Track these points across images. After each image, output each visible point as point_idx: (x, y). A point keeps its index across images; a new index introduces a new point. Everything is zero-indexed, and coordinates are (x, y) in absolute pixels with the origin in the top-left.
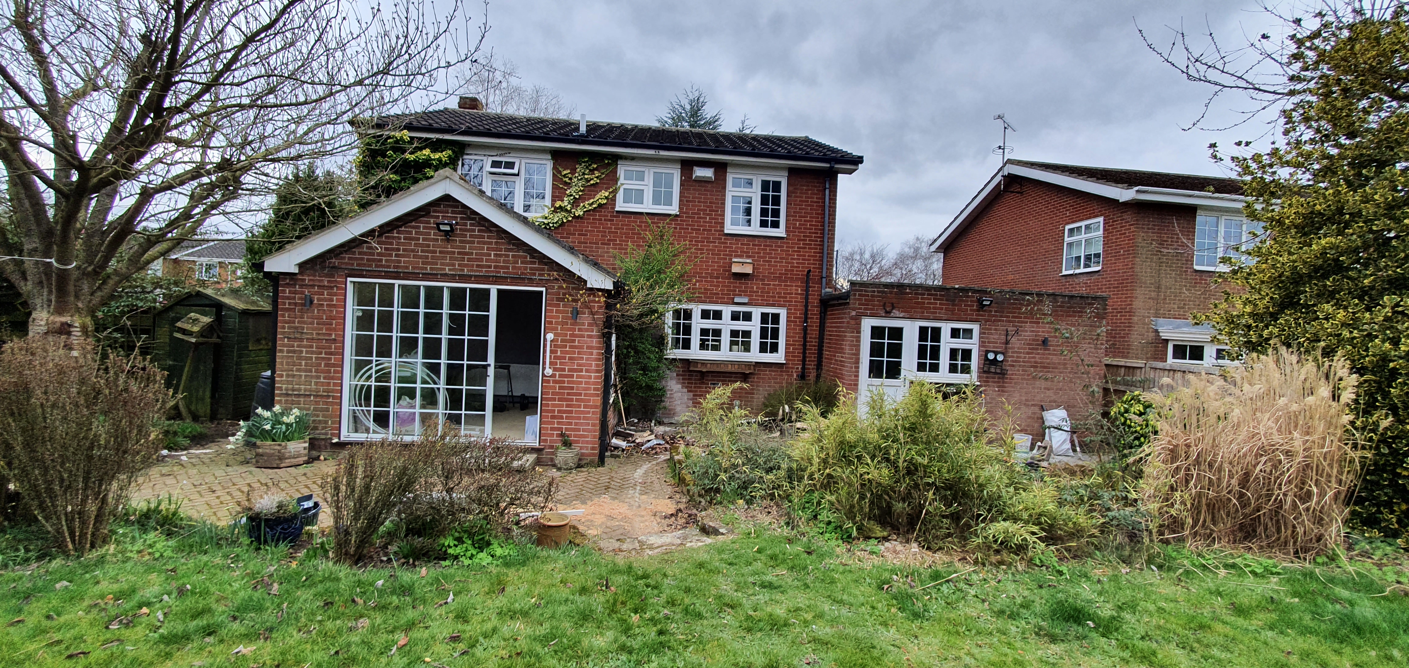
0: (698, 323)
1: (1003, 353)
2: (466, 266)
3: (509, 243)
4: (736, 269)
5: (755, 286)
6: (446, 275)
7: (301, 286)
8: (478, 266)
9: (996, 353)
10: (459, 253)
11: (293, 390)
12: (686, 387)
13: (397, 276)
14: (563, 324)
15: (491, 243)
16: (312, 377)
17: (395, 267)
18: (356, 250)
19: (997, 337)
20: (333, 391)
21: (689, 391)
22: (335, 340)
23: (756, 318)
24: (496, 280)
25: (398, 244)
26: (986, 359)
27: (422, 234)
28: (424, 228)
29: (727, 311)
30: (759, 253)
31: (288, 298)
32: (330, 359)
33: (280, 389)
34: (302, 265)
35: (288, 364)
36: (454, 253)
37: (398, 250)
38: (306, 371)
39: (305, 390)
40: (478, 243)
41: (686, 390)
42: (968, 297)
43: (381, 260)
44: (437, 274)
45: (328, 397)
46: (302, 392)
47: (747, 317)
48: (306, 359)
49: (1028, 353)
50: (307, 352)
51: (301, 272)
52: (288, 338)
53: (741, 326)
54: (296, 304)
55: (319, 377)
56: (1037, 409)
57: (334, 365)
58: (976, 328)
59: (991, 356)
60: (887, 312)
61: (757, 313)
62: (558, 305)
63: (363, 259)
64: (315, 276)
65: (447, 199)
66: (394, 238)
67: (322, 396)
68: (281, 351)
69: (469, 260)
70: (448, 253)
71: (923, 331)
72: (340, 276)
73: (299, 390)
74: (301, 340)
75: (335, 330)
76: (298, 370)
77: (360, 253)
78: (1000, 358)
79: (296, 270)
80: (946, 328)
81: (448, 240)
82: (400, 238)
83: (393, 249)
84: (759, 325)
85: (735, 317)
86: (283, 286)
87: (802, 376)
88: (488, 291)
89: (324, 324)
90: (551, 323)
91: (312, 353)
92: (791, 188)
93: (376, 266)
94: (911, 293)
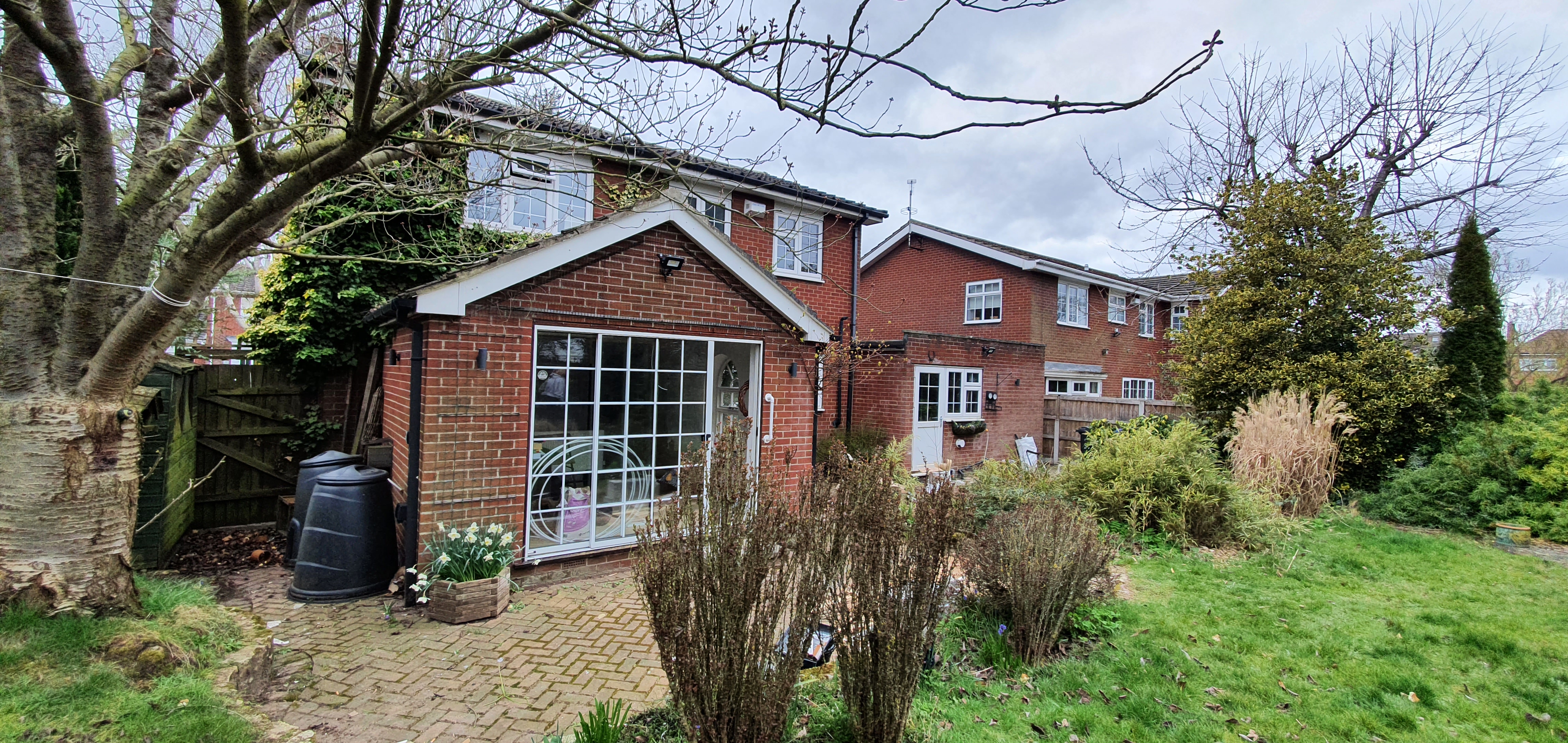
1: (995, 393)
2: (684, 312)
3: (729, 286)
6: (662, 323)
7: (466, 337)
8: (696, 313)
9: (991, 393)
10: (676, 296)
11: (453, 497)
13: (601, 323)
14: (781, 382)
15: (709, 286)
16: (482, 473)
17: (599, 312)
18: (550, 286)
19: (992, 380)
20: (514, 491)
22: (518, 415)
24: (713, 331)
25: (604, 280)
26: (987, 398)
27: (633, 268)
28: (636, 261)
31: (444, 355)
32: (511, 444)
33: (431, 497)
34: (469, 307)
35: (444, 457)
36: (670, 296)
37: (604, 288)
38: (472, 465)
39: (472, 495)
40: (697, 284)
42: (976, 346)
43: (582, 302)
44: (650, 323)
45: (507, 500)
46: (467, 499)
48: (473, 446)
49: (1008, 392)
50: (474, 437)
51: (470, 316)
52: (445, 417)
54: (457, 364)
55: (493, 473)
56: (1012, 438)
57: (517, 453)
58: (980, 372)
59: (990, 396)
60: (931, 360)
62: (775, 361)
63: (557, 299)
64: (488, 321)
65: (670, 227)
66: (599, 272)
67: (498, 501)
68: (433, 438)
69: (688, 305)
70: (664, 295)
71: (951, 374)
72: (524, 323)
73: (463, 495)
74: (466, 419)
75: (518, 400)
76: (461, 465)
77: (554, 290)
78: (994, 397)
79: (462, 313)
80: (964, 372)
81: (665, 279)
82: (606, 273)
83: (597, 287)
86: (435, 335)
87: (837, 423)
88: (706, 343)
89: (502, 393)
90: (769, 381)
91: (484, 437)
92: (826, 234)
93: (576, 309)
94: (945, 343)
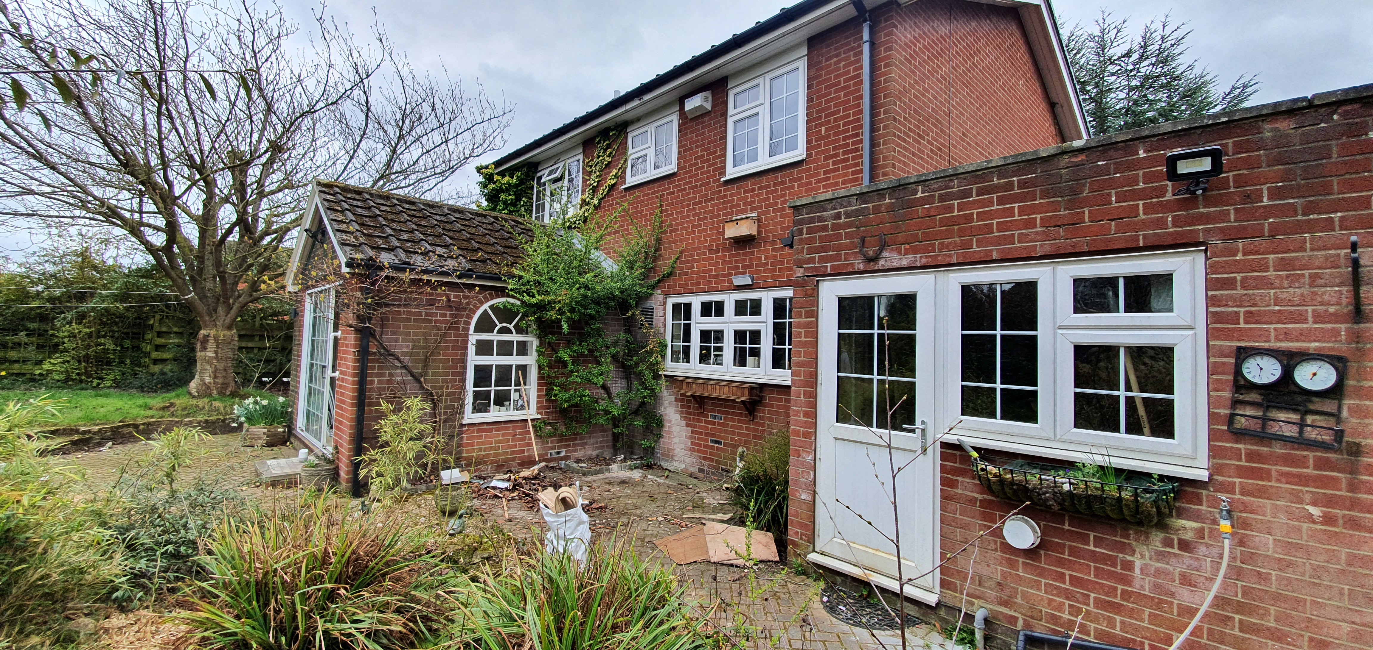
0: (699, 323)
1: (1337, 359)
4: (732, 231)
5: (762, 254)
9: (1291, 361)
12: (685, 419)
21: (688, 425)
23: (768, 309)
26: (1246, 384)
29: (729, 300)
30: (768, 199)
41: (684, 423)
42: (1137, 165)
47: (756, 308)
53: (748, 323)
59: (1263, 371)
60: (871, 258)
61: (767, 298)
71: (975, 298)
78: (1314, 376)
80: (1054, 281)
84: (770, 321)
85: (740, 308)
92: (813, 72)
94: (929, 200)
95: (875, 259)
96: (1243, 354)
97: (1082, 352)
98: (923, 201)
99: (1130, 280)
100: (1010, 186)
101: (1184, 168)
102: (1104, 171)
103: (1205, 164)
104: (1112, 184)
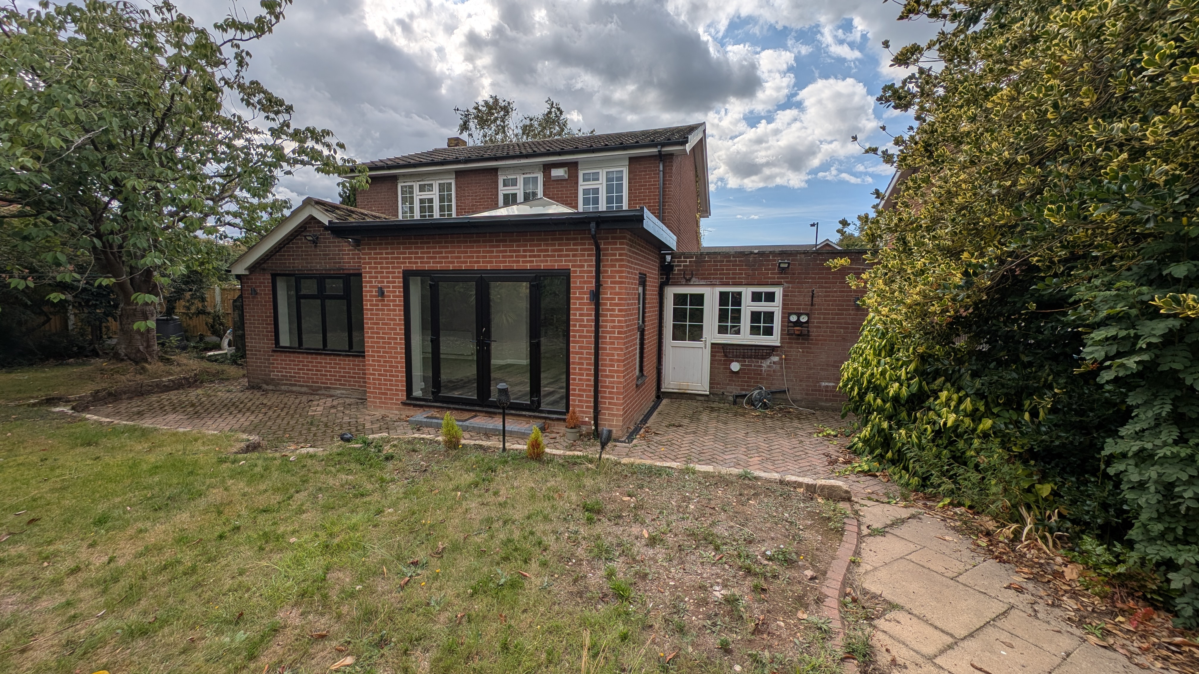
1: (807, 314)
8: (334, 263)
9: (799, 315)
16: (261, 339)
19: (801, 299)
20: (271, 348)
22: (269, 315)
25: (293, 251)
26: (789, 320)
31: (246, 290)
32: (268, 328)
34: (251, 269)
35: (250, 331)
36: (321, 255)
37: (294, 255)
39: (258, 347)
42: (770, 261)
43: (286, 263)
44: (313, 270)
45: (269, 351)
48: (257, 328)
49: (837, 314)
51: (251, 273)
55: (264, 339)
57: (270, 332)
58: (778, 291)
59: (793, 318)
60: (687, 281)
63: (277, 263)
64: (257, 276)
67: (266, 351)
70: (318, 255)
71: (724, 298)
74: (255, 316)
75: (269, 309)
78: (804, 319)
79: (247, 273)
80: (747, 292)
81: (317, 246)
82: (293, 247)
83: (291, 255)
86: (244, 283)
92: (631, 176)
93: (284, 267)
94: (710, 261)
95: (690, 280)
96: (790, 314)
97: (753, 313)
98: (708, 262)
99: (766, 293)
100: (736, 261)
101: (782, 265)
102: (761, 261)
103: (786, 265)
104: (764, 265)
